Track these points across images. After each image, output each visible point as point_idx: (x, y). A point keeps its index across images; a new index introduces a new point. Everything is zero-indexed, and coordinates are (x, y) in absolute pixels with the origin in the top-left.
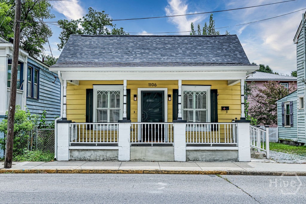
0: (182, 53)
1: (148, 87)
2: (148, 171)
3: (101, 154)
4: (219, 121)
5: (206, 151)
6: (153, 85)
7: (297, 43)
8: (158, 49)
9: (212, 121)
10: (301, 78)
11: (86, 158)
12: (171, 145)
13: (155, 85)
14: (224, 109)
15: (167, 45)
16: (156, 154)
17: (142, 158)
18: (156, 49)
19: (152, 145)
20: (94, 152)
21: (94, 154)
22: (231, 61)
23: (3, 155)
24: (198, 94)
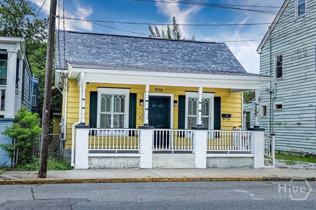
0: (181, 58)
1: (154, 91)
2: (192, 178)
3: (122, 162)
4: (222, 128)
5: (224, 158)
6: (159, 90)
7: (261, 53)
8: (155, 53)
9: (215, 129)
10: (265, 87)
11: (106, 166)
12: (191, 152)
13: (162, 90)
14: (227, 116)
15: (163, 49)
16: (177, 161)
17: (164, 165)
18: (154, 52)
19: (173, 152)
20: (115, 160)
21: (114, 162)
22: (230, 69)
23: (10, 163)
24: (206, 101)
